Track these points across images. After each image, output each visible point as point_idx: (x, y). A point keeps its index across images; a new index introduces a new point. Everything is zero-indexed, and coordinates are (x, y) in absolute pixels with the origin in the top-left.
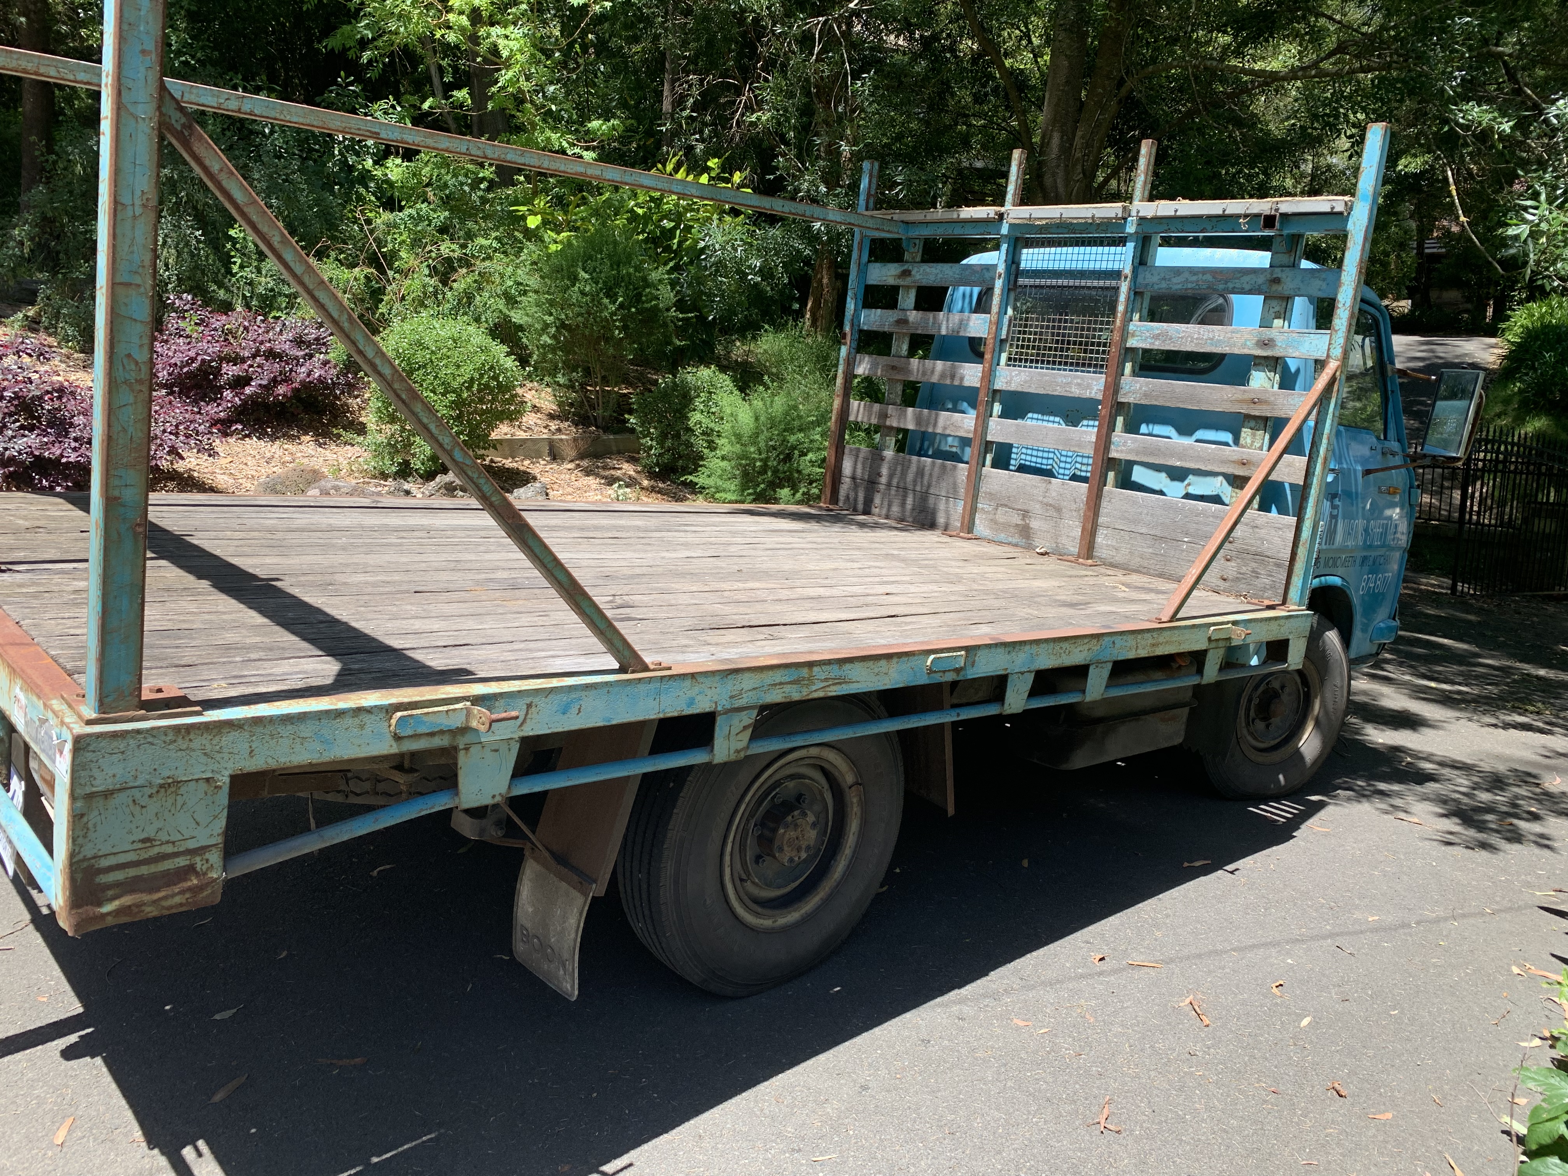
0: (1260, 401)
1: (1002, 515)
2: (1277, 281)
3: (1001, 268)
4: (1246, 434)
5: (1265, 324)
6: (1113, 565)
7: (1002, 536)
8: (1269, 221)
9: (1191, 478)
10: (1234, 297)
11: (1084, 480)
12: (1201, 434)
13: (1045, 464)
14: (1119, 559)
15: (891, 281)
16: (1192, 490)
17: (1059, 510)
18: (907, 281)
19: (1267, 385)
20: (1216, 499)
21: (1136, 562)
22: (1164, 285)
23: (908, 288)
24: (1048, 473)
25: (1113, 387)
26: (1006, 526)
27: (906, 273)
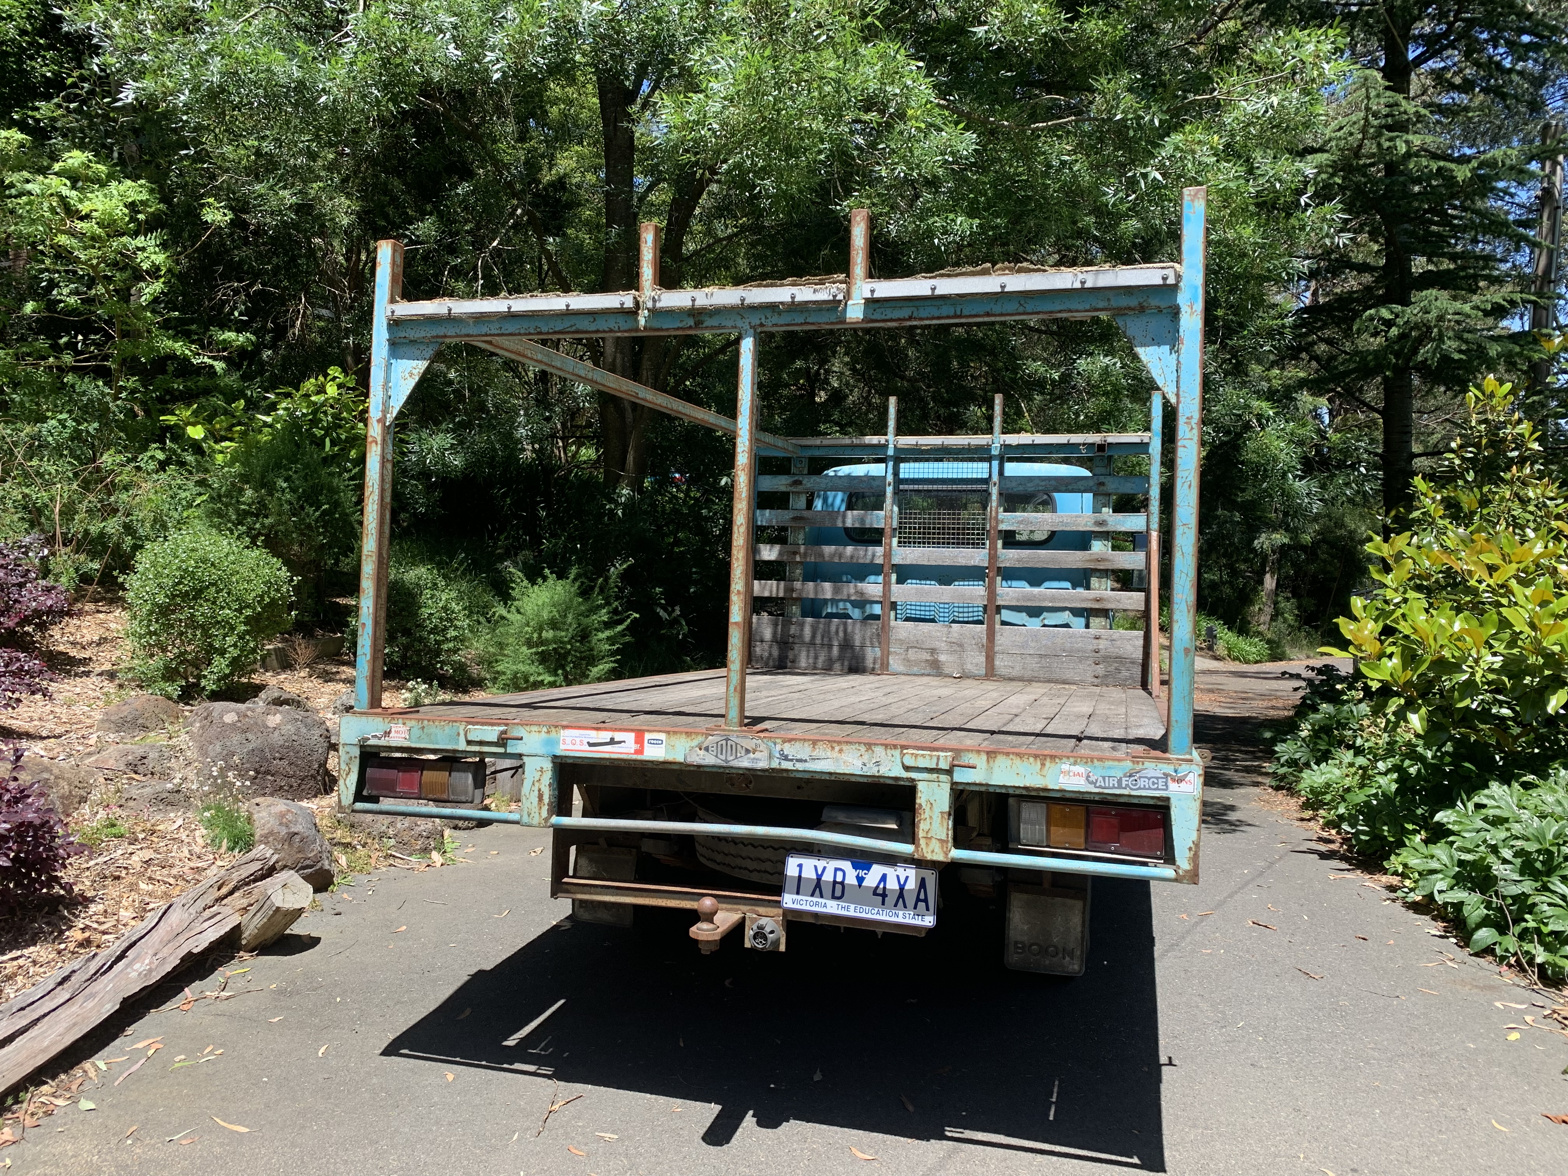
0: (1103, 560)
1: (912, 654)
2: (1102, 484)
3: (890, 478)
4: (1094, 582)
5: (1097, 510)
6: (1011, 679)
7: (915, 670)
8: (1101, 447)
9: (1045, 614)
10: (1056, 495)
11: (981, 622)
12: (1047, 584)
13: (928, 615)
14: (1015, 673)
15: (783, 489)
16: (1046, 622)
17: (961, 645)
18: (799, 488)
19: (1104, 549)
20: (1067, 626)
21: (1028, 674)
22: (1021, 488)
23: (798, 493)
24: (933, 621)
25: (993, 557)
26: (917, 663)
27: (797, 483)
